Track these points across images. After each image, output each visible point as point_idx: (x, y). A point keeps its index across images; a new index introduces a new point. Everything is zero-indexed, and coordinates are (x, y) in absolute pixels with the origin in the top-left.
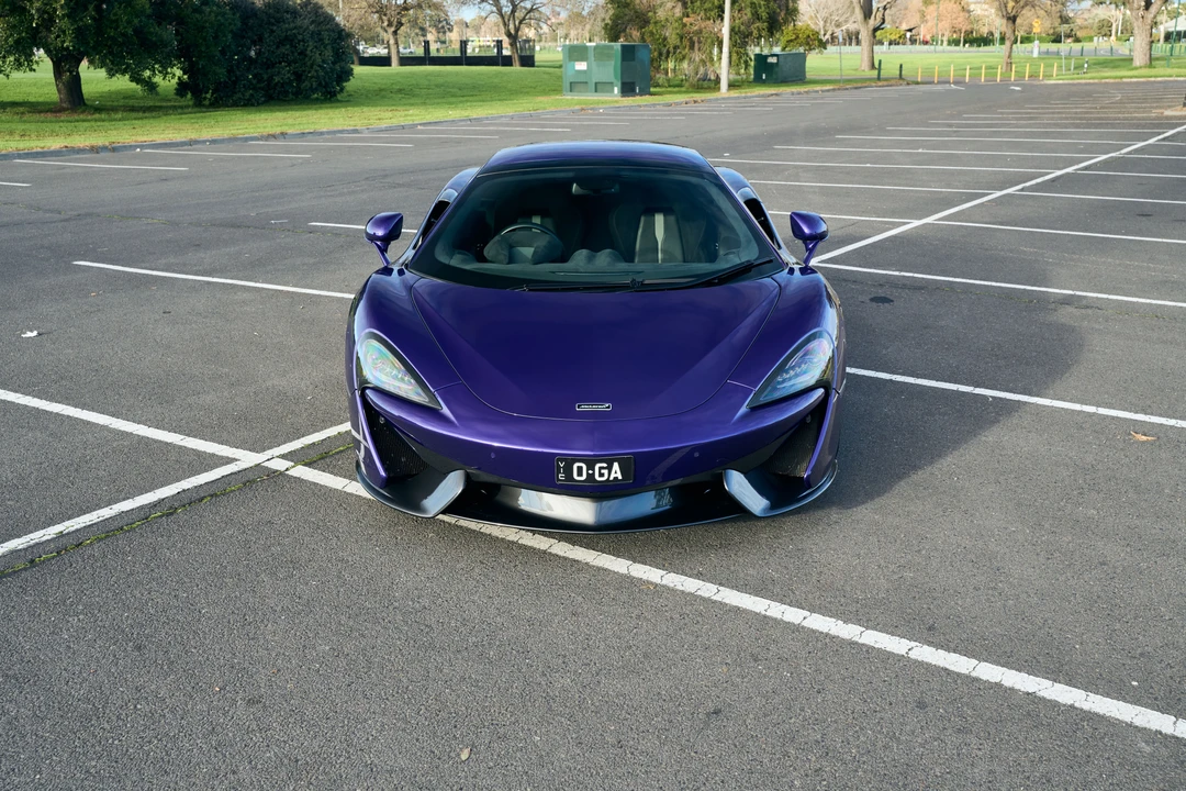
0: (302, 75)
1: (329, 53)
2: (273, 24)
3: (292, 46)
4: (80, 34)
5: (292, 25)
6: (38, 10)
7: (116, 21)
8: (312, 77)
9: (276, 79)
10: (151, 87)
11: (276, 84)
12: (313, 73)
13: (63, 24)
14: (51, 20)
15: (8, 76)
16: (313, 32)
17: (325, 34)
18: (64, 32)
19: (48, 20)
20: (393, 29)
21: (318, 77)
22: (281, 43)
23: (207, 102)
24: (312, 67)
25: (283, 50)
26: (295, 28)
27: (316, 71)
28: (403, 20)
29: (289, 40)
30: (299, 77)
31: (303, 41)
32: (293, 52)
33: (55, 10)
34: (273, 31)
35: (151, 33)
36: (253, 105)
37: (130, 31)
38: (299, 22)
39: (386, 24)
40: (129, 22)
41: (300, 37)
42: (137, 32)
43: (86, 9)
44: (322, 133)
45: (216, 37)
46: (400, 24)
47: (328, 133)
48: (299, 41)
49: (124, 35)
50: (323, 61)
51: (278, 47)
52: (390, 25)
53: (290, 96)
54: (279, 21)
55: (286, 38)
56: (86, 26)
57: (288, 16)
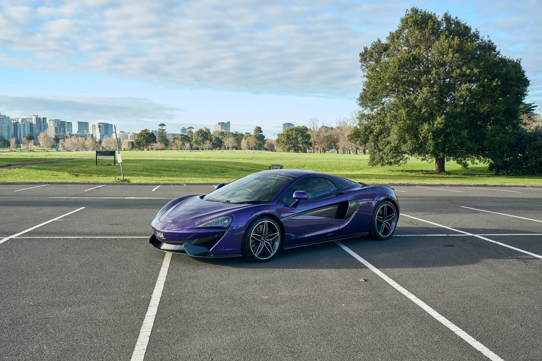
2: (532, 142)
4: (437, 145)
6: (422, 137)
7: (451, 140)
10: (465, 165)
13: (430, 141)
14: (427, 140)
18: (430, 145)
22: (534, 149)
23: (501, 174)
33: (428, 137)
34: (531, 145)
35: (465, 145)
36: (516, 175)
37: (456, 144)
40: (456, 141)
42: (460, 144)
43: (440, 136)
44: (505, 186)
45: (500, 146)
47: (509, 186)
49: (454, 145)
53: (536, 173)
54: (534, 140)
55: (537, 147)
56: (439, 142)
57: (539, 138)
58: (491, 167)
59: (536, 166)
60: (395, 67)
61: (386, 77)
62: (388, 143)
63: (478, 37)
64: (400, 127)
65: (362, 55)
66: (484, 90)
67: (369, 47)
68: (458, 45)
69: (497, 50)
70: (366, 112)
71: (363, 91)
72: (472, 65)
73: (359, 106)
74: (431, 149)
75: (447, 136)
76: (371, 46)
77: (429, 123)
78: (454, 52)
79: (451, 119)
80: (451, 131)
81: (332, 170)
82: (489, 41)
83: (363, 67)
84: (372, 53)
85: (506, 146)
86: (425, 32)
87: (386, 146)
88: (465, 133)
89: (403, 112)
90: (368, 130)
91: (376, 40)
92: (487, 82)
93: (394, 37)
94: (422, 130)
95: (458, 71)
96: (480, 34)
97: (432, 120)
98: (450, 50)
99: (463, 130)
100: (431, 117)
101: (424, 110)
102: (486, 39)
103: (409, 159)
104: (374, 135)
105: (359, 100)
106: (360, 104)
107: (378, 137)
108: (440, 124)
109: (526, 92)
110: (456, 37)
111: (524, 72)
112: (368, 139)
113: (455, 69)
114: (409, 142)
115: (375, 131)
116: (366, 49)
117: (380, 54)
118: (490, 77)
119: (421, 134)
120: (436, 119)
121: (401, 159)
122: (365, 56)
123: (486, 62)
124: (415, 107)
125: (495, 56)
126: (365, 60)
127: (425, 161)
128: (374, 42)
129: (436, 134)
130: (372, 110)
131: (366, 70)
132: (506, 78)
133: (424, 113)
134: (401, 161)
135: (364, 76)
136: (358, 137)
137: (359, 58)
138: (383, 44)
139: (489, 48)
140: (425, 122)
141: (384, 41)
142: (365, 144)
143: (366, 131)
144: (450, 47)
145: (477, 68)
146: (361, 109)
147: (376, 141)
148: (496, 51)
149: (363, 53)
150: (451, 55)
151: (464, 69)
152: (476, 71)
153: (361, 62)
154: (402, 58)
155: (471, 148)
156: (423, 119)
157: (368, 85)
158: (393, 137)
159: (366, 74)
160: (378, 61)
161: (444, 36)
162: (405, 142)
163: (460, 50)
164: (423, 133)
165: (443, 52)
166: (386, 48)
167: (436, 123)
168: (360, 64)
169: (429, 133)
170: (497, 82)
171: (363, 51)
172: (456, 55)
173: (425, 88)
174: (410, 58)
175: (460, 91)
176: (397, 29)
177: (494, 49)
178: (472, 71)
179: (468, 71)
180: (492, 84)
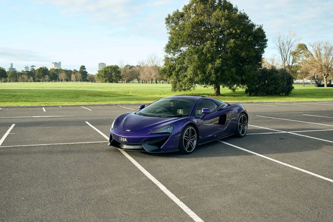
1: (285, 83)
2: (270, 75)
4: (217, 78)
5: (275, 75)
6: (208, 72)
7: (226, 74)
8: (280, 89)
9: (269, 89)
10: (234, 90)
11: (269, 91)
12: (280, 88)
13: (213, 75)
14: (211, 74)
15: (208, 88)
16: (281, 77)
17: (285, 78)
18: (213, 77)
19: (210, 74)
20: (325, 76)
21: (281, 89)
22: (272, 80)
24: (280, 86)
26: (276, 76)
27: (281, 87)
28: (329, 74)
29: (274, 79)
30: (276, 89)
31: (278, 79)
32: (275, 82)
33: (212, 72)
35: (234, 77)
36: (262, 96)
37: (229, 77)
38: (277, 74)
39: (323, 75)
40: (229, 75)
41: (277, 78)
42: (231, 77)
43: (219, 72)
45: (253, 78)
46: (328, 75)
49: (227, 78)
50: (283, 85)
51: (271, 81)
52: (325, 75)
53: (273, 94)
54: (272, 74)
56: (218, 76)
57: (275, 73)
58: (247, 91)
59: (273, 90)
60: (190, 27)
61: (184, 34)
62: (186, 76)
63: (237, 10)
64: (194, 66)
65: (167, 19)
66: (243, 43)
67: (171, 15)
68: (228, 15)
69: (249, 19)
70: (170, 56)
72: (236, 27)
74: (214, 79)
75: (223, 71)
76: (173, 14)
77: (212, 64)
78: (226, 19)
79: (225, 61)
80: (225, 69)
81: (148, 94)
82: (244, 13)
83: (168, 27)
84: (173, 18)
85: (257, 78)
86: (207, 6)
87: (184, 78)
88: (233, 70)
89: (196, 56)
90: (172, 68)
91: (176, 10)
92: (245, 38)
93: (187, 8)
94: (208, 68)
95: (228, 31)
96: (238, 9)
97: (214, 62)
98: (223, 18)
99: (232, 68)
100: (213, 60)
101: (208, 56)
102: (242, 12)
103: (197, 87)
104: (176, 71)
105: (165, 49)
106: (166, 51)
107: (178, 72)
108: (218, 64)
109: (267, 45)
110: (226, 10)
111: (265, 33)
112: (172, 74)
113: (226, 30)
114: (200, 76)
115: (177, 68)
116: (169, 15)
117: (178, 19)
118: (246, 35)
119: (207, 71)
120: (216, 61)
121: (191, 87)
122: (169, 20)
123: (244, 26)
124: (202, 53)
125: (248, 22)
126: (169, 22)
127: (206, 88)
129: (217, 70)
130: (174, 55)
131: (170, 29)
132: (255, 36)
133: (208, 57)
134: (192, 88)
135: (168, 33)
136: (165, 72)
137: (165, 21)
138: (180, 13)
139: (244, 17)
140: (210, 63)
141: (181, 11)
142: (169, 77)
143: (170, 69)
144: (223, 16)
146: (165, 54)
147: (177, 75)
148: (248, 20)
150: (223, 21)
151: (231, 30)
152: (238, 31)
153: (166, 24)
154: (193, 22)
155: (237, 79)
156: (208, 61)
157: (172, 39)
158: (189, 73)
160: (176, 24)
161: (219, 9)
162: (197, 75)
163: (228, 18)
164: (208, 70)
165: (219, 19)
166: (182, 15)
167: (216, 63)
169: (212, 70)
170: (251, 38)
171: (168, 17)
172: (226, 21)
173: (209, 41)
174: (198, 22)
175: (229, 44)
176: (189, 3)
177: (247, 18)
178: (236, 31)
179: (234, 31)
180: (247, 39)
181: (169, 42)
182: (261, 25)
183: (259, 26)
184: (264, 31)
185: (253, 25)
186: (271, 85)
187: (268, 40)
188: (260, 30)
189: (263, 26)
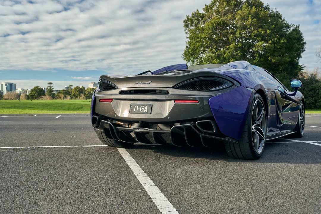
0: (317, 101)
2: (309, 85)
3: (315, 92)
5: (315, 85)
22: (310, 91)
25: (311, 93)
26: (316, 86)
29: (314, 90)
31: (318, 90)
32: (314, 94)
34: (308, 87)
38: (317, 84)
41: (317, 89)
48: (317, 90)
51: (309, 92)
53: (312, 107)
54: (311, 84)
55: (313, 89)
57: (314, 82)
59: (312, 103)
60: (210, 28)
63: (268, 9)
65: (185, 22)
66: (275, 46)
67: (190, 16)
68: (255, 13)
69: (283, 18)
71: (186, 48)
72: (266, 27)
73: (184, 60)
76: (192, 15)
78: (253, 17)
82: (277, 12)
83: (187, 31)
84: (193, 20)
86: (231, 4)
91: (195, 11)
92: (277, 40)
93: (208, 9)
95: (256, 32)
96: (270, 7)
98: (250, 16)
102: (275, 11)
105: (184, 56)
106: (185, 59)
109: (304, 49)
110: (254, 7)
111: (302, 34)
113: (253, 31)
116: (188, 17)
117: (198, 21)
118: (278, 37)
122: (188, 22)
123: (275, 26)
125: (282, 22)
126: (188, 25)
128: (194, 12)
131: (189, 33)
132: (290, 38)
135: (187, 37)
137: (183, 24)
138: (201, 13)
139: (277, 16)
144: (249, 14)
145: (269, 30)
146: (185, 62)
148: (281, 19)
149: (186, 20)
150: (250, 20)
151: (260, 30)
152: (268, 32)
153: (185, 27)
154: (214, 22)
157: (190, 43)
159: (189, 36)
161: (245, 6)
163: (256, 16)
165: (245, 18)
166: (203, 16)
168: (184, 28)
170: (283, 40)
171: (186, 19)
172: (254, 20)
173: (232, 44)
174: (220, 22)
175: (257, 47)
176: (210, 3)
177: (280, 18)
178: (266, 32)
179: (263, 32)
180: (280, 41)
181: (187, 47)
182: (298, 26)
183: (295, 26)
184: (301, 32)
185: (288, 26)
186: (309, 97)
187: (306, 42)
188: (297, 31)
189: (300, 26)
